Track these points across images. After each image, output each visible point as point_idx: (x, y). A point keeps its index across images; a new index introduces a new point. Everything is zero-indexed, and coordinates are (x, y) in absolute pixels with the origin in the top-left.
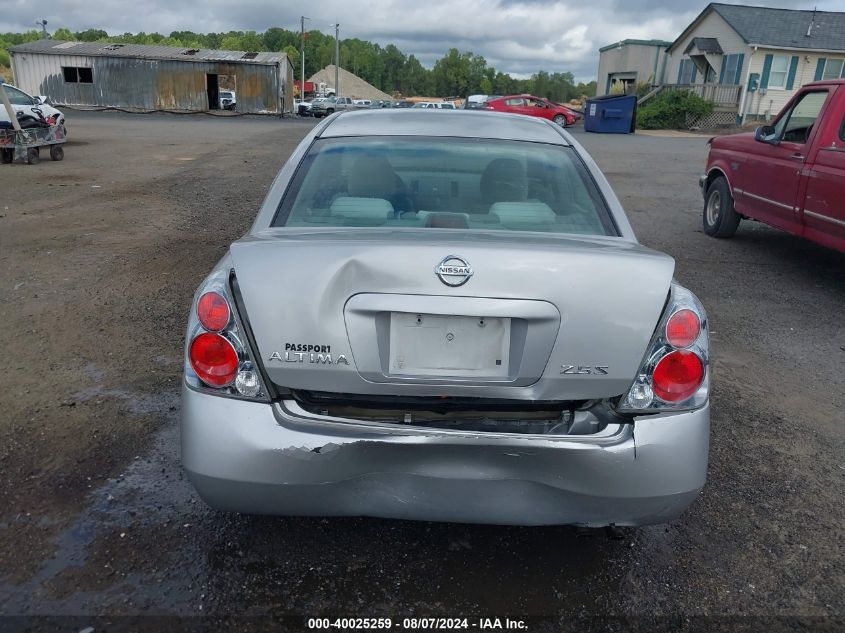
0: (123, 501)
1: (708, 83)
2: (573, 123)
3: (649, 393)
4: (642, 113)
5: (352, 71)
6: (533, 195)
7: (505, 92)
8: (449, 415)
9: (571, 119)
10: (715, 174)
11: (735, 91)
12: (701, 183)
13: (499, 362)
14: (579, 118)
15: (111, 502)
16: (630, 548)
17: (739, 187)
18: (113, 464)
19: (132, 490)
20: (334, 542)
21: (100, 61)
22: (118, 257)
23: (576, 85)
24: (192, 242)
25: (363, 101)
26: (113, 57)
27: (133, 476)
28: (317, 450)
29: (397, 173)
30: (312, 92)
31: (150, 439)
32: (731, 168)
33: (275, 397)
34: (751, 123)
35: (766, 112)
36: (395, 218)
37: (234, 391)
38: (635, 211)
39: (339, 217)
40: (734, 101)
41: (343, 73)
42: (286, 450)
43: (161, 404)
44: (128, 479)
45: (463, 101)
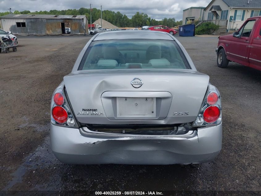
0: (34, 160)
1: (217, 20)
2: (175, 34)
3: (202, 120)
4: (197, 30)
5: (106, 20)
6: (163, 57)
7: (154, 25)
8: (137, 130)
9: (175, 33)
10: (220, 48)
11: (226, 21)
12: (216, 51)
13: (153, 112)
14: (177, 32)
15: (30, 161)
16: (197, 169)
17: (228, 52)
18: (31, 148)
19: (37, 157)
20: (102, 172)
21: (28, 20)
22: (33, 81)
23: (176, 22)
24: (57, 76)
25: (110, 29)
26: (32, 19)
27: (38, 152)
28: (94, 143)
29: (120, 51)
30: (94, 27)
31: (43, 140)
32: (226, 46)
33: (80, 126)
34: (231, 32)
35: (235, 28)
36: (118, 66)
37: (67, 125)
38: (196, 60)
39: (100, 66)
40: (225, 25)
41: (104, 21)
42: (84, 144)
43: (47, 128)
44: (36, 153)
45: (141, 28)
